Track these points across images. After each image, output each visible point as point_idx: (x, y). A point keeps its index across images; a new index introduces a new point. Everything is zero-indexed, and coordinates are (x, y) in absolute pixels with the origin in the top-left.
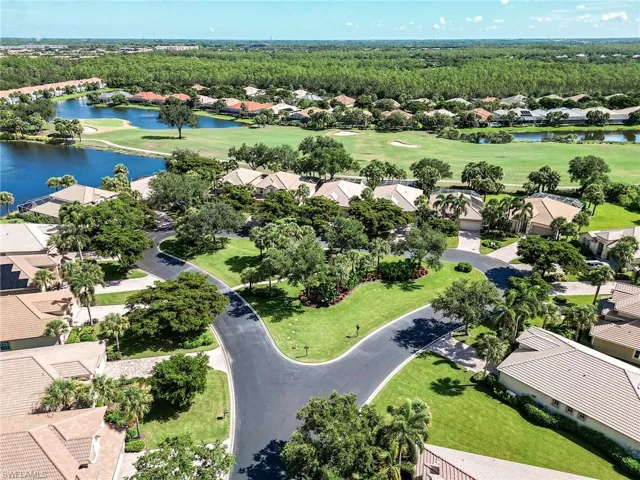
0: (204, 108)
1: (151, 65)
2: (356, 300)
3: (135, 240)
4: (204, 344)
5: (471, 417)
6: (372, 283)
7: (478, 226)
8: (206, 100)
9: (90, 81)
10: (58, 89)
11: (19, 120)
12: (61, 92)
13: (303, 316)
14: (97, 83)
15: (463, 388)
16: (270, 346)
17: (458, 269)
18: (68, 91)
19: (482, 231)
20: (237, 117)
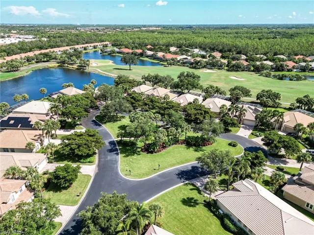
0: (147, 57)
1: (132, 36)
2: (167, 153)
3: (79, 112)
4: (89, 162)
5: (194, 219)
6: (180, 145)
7: (254, 124)
8: (150, 53)
9: (104, 43)
10: (90, 46)
11: (66, 59)
12: (92, 47)
13: (139, 156)
14: (108, 44)
15: (197, 204)
16: (117, 167)
17: (230, 144)
18: (95, 47)
19: (255, 127)
20: (161, 61)
